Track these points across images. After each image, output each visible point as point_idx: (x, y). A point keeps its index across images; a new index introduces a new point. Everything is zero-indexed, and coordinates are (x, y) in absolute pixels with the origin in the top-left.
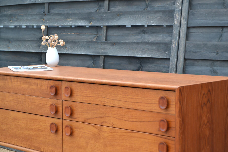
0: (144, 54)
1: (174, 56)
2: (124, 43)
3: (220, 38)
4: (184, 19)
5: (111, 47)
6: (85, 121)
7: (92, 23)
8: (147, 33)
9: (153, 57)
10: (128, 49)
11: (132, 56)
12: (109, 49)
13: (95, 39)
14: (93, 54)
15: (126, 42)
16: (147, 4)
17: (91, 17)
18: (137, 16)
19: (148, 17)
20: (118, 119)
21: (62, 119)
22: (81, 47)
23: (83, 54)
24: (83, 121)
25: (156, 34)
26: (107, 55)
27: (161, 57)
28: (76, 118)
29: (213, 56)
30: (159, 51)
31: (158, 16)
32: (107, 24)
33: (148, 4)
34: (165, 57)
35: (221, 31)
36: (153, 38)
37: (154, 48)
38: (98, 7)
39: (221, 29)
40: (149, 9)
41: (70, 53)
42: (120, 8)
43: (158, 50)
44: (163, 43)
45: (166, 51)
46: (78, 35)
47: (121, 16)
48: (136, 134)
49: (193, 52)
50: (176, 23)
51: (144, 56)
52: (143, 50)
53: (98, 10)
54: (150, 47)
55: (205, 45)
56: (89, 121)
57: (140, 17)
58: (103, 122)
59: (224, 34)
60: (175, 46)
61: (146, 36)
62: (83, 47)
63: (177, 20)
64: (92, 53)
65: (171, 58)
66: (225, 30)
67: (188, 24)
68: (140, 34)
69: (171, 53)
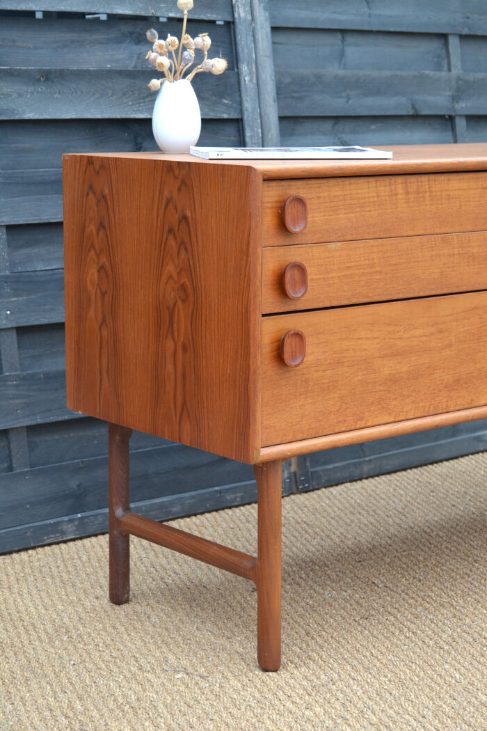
1: (254, 109)
2: (81, 75)
3: (340, 62)
4: (262, 5)
5: (25, 88)
10: (97, 96)
12: (20, 95)
15: (88, 71)
26: (17, 117)
27: (211, 115)
29: (339, 105)
30: (204, 98)
34: (225, 116)
35: (340, 43)
39: (339, 36)
45: (222, 97)
49: (293, 97)
50: (242, 14)
55: (319, 77)
59: (347, 49)
60: (251, 80)
63: (244, 5)
65: (245, 117)
66: (350, 39)
67: (272, 17)
68: (124, 45)
69: (241, 103)
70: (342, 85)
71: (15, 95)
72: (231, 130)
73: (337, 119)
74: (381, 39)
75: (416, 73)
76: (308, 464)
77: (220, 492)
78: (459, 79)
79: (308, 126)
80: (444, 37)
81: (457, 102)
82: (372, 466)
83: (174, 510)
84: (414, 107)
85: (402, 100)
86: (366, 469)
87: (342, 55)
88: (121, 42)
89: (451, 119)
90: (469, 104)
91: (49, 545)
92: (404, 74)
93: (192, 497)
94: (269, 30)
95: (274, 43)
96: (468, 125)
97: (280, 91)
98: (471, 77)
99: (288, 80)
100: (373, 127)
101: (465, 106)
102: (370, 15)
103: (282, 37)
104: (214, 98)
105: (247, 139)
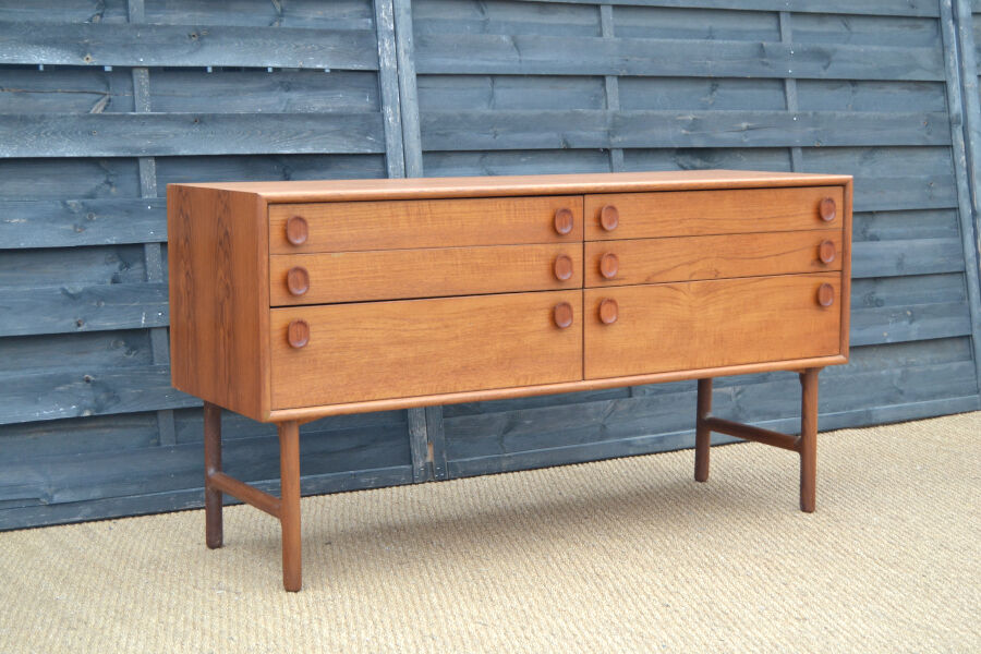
0: (300, 146)
1: (397, 145)
2: (232, 118)
3: (490, 100)
4: (408, 56)
5: (180, 130)
6: (648, 279)
7: (88, 56)
8: (296, 89)
9: (332, 151)
10: (247, 135)
11: (266, 152)
12: (176, 135)
13: (102, 108)
14: (112, 155)
15: (238, 115)
16: (279, 10)
17: (82, 39)
18: (260, 41)
19: (297, 47)
20: (727, 259)
21: (583, 288)
22: (54, 133)
23: (67, 155)
24: (642, 280)
25: (324, 92)
26: (173, 154)
27: (356, 151)
28: (623, 279)
29: (485, 140)
30: (349, 136)
31: (330, 44)
32: (154, 63)
33: (282, 10)
34: (369, 151)
36: (318, 103)
37: (331, 127)
38: (98, 9)
39: (489, 80)
40: (286, 24)
41: (8, 156)
42: (185, 15)
43: (343, 133)
44: (356, 116)
45: (366, 134)
46: (18, 94)
47: (206, 40)
48: (766, 283)
49: (437, 134)
50: (388, 64)
51: (304, 151)
52: (297, 134)
53: (98, 17)
54: (318, 126)
55: (465, 116)
56: (657, 279)
57: (273, 45)
58: (693, 274)
59: (496, 91)
60: (395, 121)
61: (294, 96)
62: (63, 133)
63: (390, 57)
64: (109, 150)
65: (388, 152)
66: (500, 82)
67: (417, 66)
68: (275, 93)
69: (385, 140)
70: (488, 123)
71: (171, 136)
72: (376, 164)
73: (485, 152)
74: (533, 82)
75: (568, 111)
76: (444, 456)
77: (355, 475)
78: (614, 115)
79: (454, 159)
80: (602, 78)
81: (613, 136)
82: (512, 461)
83: (309, 488)
84: (565, 142)
85: (554, 135)
86: (505, 464)
87: (492, 96)
88: (272, 90)
89: (607, 151)
90: (626, 138)
91: (191, 509)
92: (555, 112)
93: (327, 478)
94: (414, 77)
95: (418, 88)
96: (625, 158)
97: (424, 130)
98: (629, 114)
99: (433, 120)
100: (523, 160)
101: (620, 140)
102: (520, 61)
103: (427, 83)
104: (358, 136)
105: (390, 171)
